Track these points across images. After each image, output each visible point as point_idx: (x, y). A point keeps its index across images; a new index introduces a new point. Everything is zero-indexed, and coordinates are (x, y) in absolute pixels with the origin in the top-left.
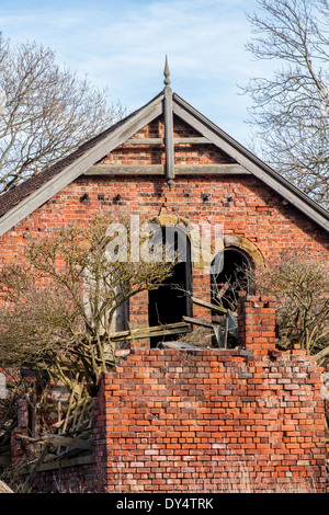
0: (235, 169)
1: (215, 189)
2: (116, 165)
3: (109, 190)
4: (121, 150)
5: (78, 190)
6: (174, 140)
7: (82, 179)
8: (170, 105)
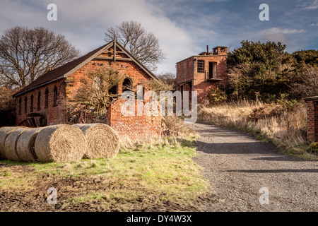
0: (130, 60)
1: (124, 64)
2: (102, 56)
3: (100, 62)
4: (103, 54)
5: (93, 62)
6: (116, 52)
7: (94, 59)
8: (115, 44)
